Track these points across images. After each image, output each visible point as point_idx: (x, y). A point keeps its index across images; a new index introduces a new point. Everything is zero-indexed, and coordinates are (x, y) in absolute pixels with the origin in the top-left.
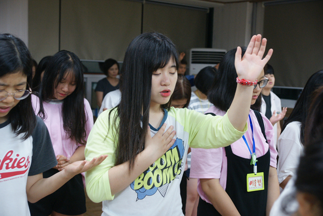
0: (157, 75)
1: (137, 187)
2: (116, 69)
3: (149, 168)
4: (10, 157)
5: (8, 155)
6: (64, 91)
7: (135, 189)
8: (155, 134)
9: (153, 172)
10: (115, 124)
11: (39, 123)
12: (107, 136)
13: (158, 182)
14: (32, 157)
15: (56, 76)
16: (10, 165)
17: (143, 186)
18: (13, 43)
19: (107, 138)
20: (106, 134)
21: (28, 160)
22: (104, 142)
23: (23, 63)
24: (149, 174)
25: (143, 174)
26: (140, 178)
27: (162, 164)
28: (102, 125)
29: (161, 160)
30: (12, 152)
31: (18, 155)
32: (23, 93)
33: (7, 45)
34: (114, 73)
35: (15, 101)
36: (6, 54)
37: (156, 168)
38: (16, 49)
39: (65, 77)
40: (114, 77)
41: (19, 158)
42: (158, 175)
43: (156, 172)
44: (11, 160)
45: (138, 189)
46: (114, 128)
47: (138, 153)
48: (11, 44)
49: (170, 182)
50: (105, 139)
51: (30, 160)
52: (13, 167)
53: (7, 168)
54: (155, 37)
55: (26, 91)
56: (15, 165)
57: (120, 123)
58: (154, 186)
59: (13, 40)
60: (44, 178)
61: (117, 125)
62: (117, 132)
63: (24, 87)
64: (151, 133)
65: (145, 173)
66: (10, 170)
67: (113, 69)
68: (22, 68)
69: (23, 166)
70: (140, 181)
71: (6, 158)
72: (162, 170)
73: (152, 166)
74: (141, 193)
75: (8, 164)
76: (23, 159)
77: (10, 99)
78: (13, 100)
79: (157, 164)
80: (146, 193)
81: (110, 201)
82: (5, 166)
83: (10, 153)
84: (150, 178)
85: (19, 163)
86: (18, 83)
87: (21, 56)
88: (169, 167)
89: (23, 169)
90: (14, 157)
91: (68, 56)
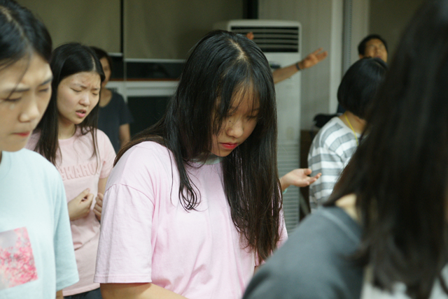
6: (234, 137)
15: (214, 101)
39: (234, 105)
91: (231, 48)
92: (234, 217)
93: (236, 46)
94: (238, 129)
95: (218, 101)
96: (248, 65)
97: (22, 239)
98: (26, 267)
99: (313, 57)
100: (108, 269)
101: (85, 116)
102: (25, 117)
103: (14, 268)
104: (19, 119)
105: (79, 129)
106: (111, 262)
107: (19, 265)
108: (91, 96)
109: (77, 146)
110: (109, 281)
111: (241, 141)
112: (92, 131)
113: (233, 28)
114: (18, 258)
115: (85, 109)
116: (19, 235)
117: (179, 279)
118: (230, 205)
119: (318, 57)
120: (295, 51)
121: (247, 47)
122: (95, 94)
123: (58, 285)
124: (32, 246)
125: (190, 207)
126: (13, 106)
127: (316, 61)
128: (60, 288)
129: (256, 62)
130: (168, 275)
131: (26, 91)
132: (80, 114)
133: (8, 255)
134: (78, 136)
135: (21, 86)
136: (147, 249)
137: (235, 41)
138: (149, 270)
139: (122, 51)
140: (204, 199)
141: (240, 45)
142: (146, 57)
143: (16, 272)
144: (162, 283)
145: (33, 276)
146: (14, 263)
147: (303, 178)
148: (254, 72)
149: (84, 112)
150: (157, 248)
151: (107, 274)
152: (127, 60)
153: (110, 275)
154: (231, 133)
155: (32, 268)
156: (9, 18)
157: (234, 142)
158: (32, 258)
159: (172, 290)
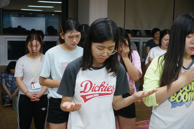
0: (189, 37)
1: (172, 100)
2: (159, 34)
3: (180, 91)
4: (104, 85)
5: (103, 84)
7: (171, 101)
8: (185, 71)
9: (182, 93)
10: (161, 64)
11: (121, 68)
12: (156, 71)
13: (185, 99)
14: (116, 86)
16: (104, 89)
17: (175, 101)
18: (109, 24)
19: (156, 72)
20: (156, 69)
21: (113, 87)
22: (154, 74)
23: (114, 35)
24: (180, 94)
25: (176, 94)
26: (174, 95)
27: (188, 89)
28: (154, 64)
29: (188, 86)
30: (105, 82)
31: (108, 84)
32: (113, 51)
33: (106, 25)
35: (108, 56)
36: (106, 30)
37: (184, 91)
38: (111, 27)
41: (108, 86)
42: (185, 95)
43: (184, 93)
44: (104, 86)
45: (172, 102)
46: (161, 66)
47: (173, 81)
48: (108, 24)
49: (193, 100)
50: (155, 72)
51: (115, 87)
52: (105, 90)
53: (102, 91)
54: (191, 15)
55: (114, 51)
56: (106, 90)
57: (165, 63)
58: (182, 101)
59: (110, 22)
60: (123, 97)
61: (163, 65)
62: (162, 68)
63: (113, 48)
64: (183, 70)
65: (177, 93)
66: (103, 92)
67: (157, 34)
68: (113, 38)
69: (110, 91)
70: (174, 97)
71: (102, 85)
72: (188, 93)
73: (182, 89)
74: (174, 104)
75: (102, 89)
76: (110, 87)
77: (106, 54)
78: (107, 55)
79: (185, 88)
80: (177, 104)
81: (156, 107)
82: (101, 89)
83: (104, 83)
84: (180, 96)
85: (108, 89)
86: (110, 46)
87: (113, 31)
88: (193, 91)
89: (110, 92)
90: (105, 85)
104: (72, 41)
131: (73, 36)
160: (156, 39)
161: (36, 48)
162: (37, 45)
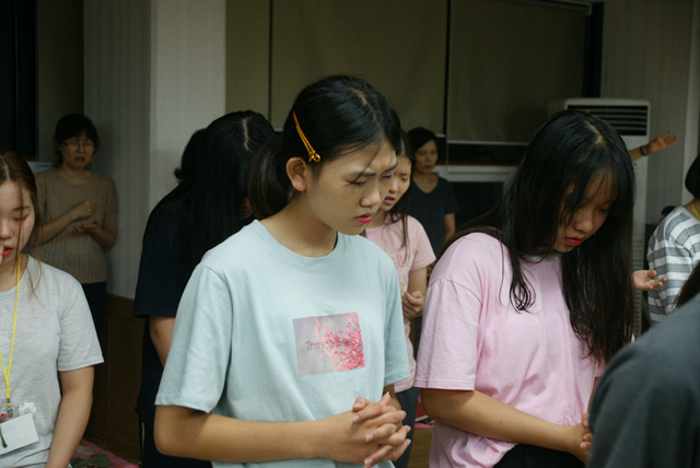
2: (432, 152)
6: (581, 232)
34: (427, 160)
40: (427, 171)
67: (425, 153)
91: (586, 131)
92: (574, 321)
93: (593, 128)
94: (587, 223)
95: (571, 190)
96: (607, 150)
97: (352, 324)
98: (354, 353)
99: (661, 140)
100: (428, 373)
101: (393, 203)
102: (366, 202)
103: (342, 353)
104: (360, 203)
105: (389, 217)
106: (432, 365)
107: (348, 351)
108: (400, 182)
109: (385, 235)
110: (430, 386)
111: (588, 236)
112: (402, 218)
113: (570, 107)
114: (347, 343)
115: (392, 196)
116: (350, 320)
117: (508, 389)
118: (569, 308)
119: (665, 140)
120: (643, 133)
121: (604, 130)
122: (404, 180)
123: (386, 379)
124: (362, 333)
125: (523, 308)
126: (357, 190)
127: (664, 146)
128: (390, 382)
129: (615, 147)
130: (496, 383)
131: (371, 176)
132: (388, 201)
133: (337, 339)
134: (387, 224)
135: (368, 170)
136: (471, 352)
137: (592, 124)
138: (473, 376)
139: (445, 132)
140: (539, 299)
141: (597, 128)
142: (471, 139)
143: (344, 357)
144: (489, 392)
145: (361, 363)
146: (342, 348)
147: (647, 281)
148: (613, 159)
149: (392, 199)
150: (483, 352)
151: (427, 378)
152: (450, 141)
153: (431, 379)
154: (579, 227)
155: (361, 355)
156: (365, 102)
157: (581, 236)
158: (360, 345)
159: (500, 400)
160: (421, 173)
161: (14, 225)
162: (21, 208)
